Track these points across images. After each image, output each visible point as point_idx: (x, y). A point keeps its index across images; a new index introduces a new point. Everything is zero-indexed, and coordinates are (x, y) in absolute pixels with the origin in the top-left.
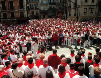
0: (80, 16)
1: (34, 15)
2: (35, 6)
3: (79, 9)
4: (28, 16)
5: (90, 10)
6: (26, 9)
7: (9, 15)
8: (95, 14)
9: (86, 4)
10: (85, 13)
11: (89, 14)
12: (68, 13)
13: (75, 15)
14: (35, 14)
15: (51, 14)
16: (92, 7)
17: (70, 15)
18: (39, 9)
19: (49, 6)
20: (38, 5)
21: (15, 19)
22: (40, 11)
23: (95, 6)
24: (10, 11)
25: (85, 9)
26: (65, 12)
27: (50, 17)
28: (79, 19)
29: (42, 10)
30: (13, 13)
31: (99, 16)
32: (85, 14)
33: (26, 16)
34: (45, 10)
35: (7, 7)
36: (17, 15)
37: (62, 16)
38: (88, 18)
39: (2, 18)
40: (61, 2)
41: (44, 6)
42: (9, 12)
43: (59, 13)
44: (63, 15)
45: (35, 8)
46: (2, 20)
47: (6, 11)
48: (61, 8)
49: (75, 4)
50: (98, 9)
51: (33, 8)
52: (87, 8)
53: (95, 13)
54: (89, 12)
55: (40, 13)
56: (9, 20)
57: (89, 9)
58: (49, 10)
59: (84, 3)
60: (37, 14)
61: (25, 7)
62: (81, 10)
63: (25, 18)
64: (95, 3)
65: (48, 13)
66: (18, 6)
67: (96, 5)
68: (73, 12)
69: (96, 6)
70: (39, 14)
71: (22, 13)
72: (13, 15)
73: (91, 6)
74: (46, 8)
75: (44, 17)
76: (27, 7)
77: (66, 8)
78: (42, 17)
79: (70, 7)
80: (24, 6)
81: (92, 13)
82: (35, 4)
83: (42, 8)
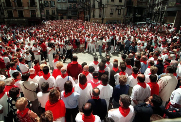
0: (105, 18)
1: (50, 15)
2: (51, 3)
3: (104, 9)
4: (41, 16)
5: (117, 11)
6: (38, 7)
7: (16, 14)
8: (122, 17)
9: (112, 3)
11: (115, 16)
12: (92, 14)
13: (100, 16)
14: (51, 13)
15: (71, 14)
16: (120, 8)
17: (94, 16)
18: (56, 7)
19: (68, 4)
20: (54, 2)
21: (24, 20)
22: (57, 10)
23: (122, 6)
24: (18, 8)
25: (111, 9)
26: (87, 12)
27: (70, 18)
28: (105, 21)
29: (59, 9)
30: (22, 11)
31: (127, 19)
32: (112, 15)
33: (39, 16)
34: (64, 9)
35: (13, 3)
36: (27, 14)
37: (84, 17)
38: (115, 20)
39: (6, 17)
41: (62, 4)
42: (15, 10)
43: (81, 13)
44: (86, 16)
45: (51, 6)
46: (6, 20)
47: (12, 8)
48: (83, 7)
49: (100, 4)
50: (126, 11)
51: (48, 6)
52: (114, 8)
53: (123, 15)
54: (116, 13)
55: (57, 12)
56: (16, 20)
57: (116, 9)
58: (68, 9)
59: (110, 3)
60: (53, 13)
61: (38, 5)
62: (107, 11)
63: (38, 18)
64: (123, 3)
65: (67, 13)
66: (28, 3)
67: (124, 5)
68: (97, 12)
69: (124, 6)
70: (56, 14)
71: (33, 12)
72: (21, 13)
73: (118, 6)
74: (65, 7)
75: (62, 18)
76: (41, 5)
77: (89, 7)
78: (59, 17)
79: (94, 6)
80: (36, 3)
81: (120, 14)
82: (50, 2)
83: (60, 7)
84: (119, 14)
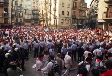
0: (58, 25)
1: (18, 22)
2: (20, 14)
3: (57, 19)
4: (12, 22)
6: (10, 16)
8: (70, 25)
9: (63, 16)
10: (62, 23)
11: (65, 24)
13: (54, 24)
15: (34, 22)
17: (50, 24)
18: (23, 17)
19: (32, 15)
22: (24, 19)
23: (69, 18)
25: (62, 20)
26: (46, 21)
29: (26, 18)
31: (73, 26)
32: (63, 24)
33: (10, 23)
34: (29, 18)
36: (1, 21)
37: (43, 25)
38: (65, 27)
40: (43, 13)
41: (28, 15)
43: (41, 21)
45: (20, 16)
48: (42, 18)
49: (55, 16)
50: (72, 21)
51: (18, 16)
53: (70, 24)
57: (65, 20)
58: (32, 19)
59: (61, 15)
60: (21, 21)
64: (70, 16)
65: (31, 21)
66: (3, 13)
68: (52, 21)
69: (71, 18)
70: (23, 21)
71: (6, 19)
73: (67, 18)
76: (12, 15)
77: (47, 18)
79: (50, 17)
80: (9, 13)
81: (68, 23)
82: (20, 13)
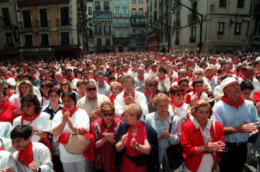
0: (206, 42)
1: (102, 47)
2: (105, 28)
3: (204, 24)
5: (234, 25)
6: (75, 27)
7: (37, 41)
8: (245, 38)
9: (222, 11)
10: (220, 33)
11: (229, 38)
12: (173, 39)
13: (193, 40)
14: (103, 43)
15: (134, 45)
16: (240, 20)
17: (177, 42)
18: (112, 34)
19: (131, 29)
20: (110, 27)
21: (50, 49)
22: (114, 38)
23: (245, 16)
24: (41, 31)
25: (220, 23)
26: (164, 37)
27: (133, 50)
29: (117, 36)
30: (46, 35)
32: (222, 36)
34: (124, 36)
35: (34, 22)
36: (55, 40)
37: (158, 47)
38: (228, 46)
39: (22, 45)
41: (121, 29)
42: (37, 34)
43: (152, 39)
44: (161, 44)
45: (105, 33)
46: (21, 51)
47: (31, 31)
48: (155, 30)
50: (252, 25)
51: (101, 33)
52: (227, 20)
53: (246, 35)
54: (229, 32)
55: (114, 42)
56: (37, 50)
57: (231, 22)
58: (130, 37)
59: (218, 10)
60: (108, 42)
61: (74, 23)
62: (211, 27)
64: (246, 9)
65: (129, 42)
66: (57, 20)
67: (248, 13)
68: (185, 34)
69: (249, 16)
70: (111, 44)
72: (45, 38)
73: (236, 15)
74: (125, 34)
75: (121, 50)
77: (168, 27)
78: (117, 49)
79: (178, 23)
80: (71, 19)
81: (239, 33)
83: (118, 34)
84: (237, 34)
